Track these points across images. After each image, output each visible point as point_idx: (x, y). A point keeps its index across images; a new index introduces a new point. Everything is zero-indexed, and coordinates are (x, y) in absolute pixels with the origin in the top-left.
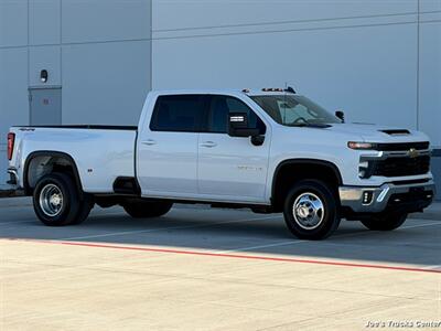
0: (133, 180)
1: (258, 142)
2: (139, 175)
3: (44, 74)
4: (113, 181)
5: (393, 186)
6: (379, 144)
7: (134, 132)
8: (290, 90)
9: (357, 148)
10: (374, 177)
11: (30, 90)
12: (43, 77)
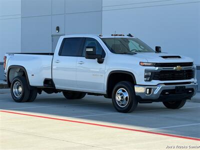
0: (51, 80)
1: (100, 62)
2: (54, 78)
4: (43, 80)
5: (164, 85)
6: (156, 63)
7: (52, 56)
8: (130, 35)
9: (144, 65)
10: (153, 81)
11: (52, 36)
12: (57, 30)
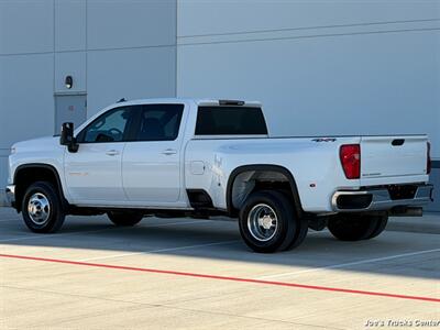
3: (69, 80)
11: (55, 96)
12: (67, 83)
